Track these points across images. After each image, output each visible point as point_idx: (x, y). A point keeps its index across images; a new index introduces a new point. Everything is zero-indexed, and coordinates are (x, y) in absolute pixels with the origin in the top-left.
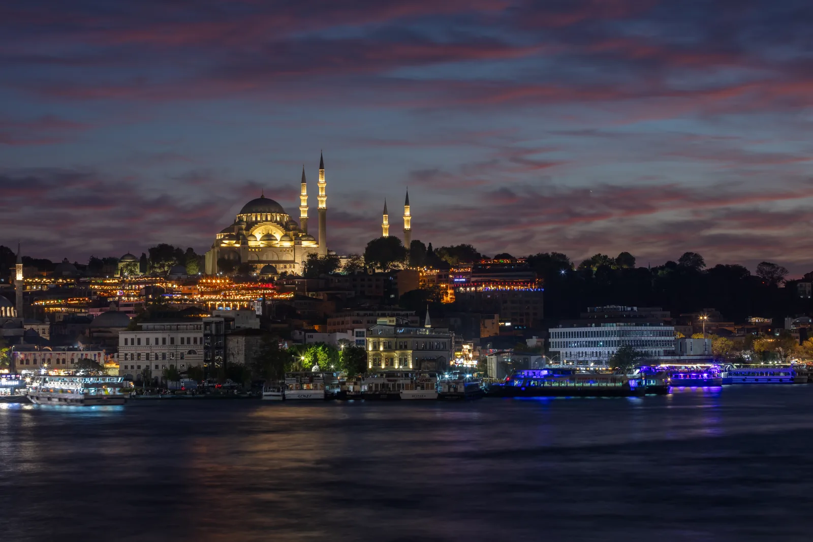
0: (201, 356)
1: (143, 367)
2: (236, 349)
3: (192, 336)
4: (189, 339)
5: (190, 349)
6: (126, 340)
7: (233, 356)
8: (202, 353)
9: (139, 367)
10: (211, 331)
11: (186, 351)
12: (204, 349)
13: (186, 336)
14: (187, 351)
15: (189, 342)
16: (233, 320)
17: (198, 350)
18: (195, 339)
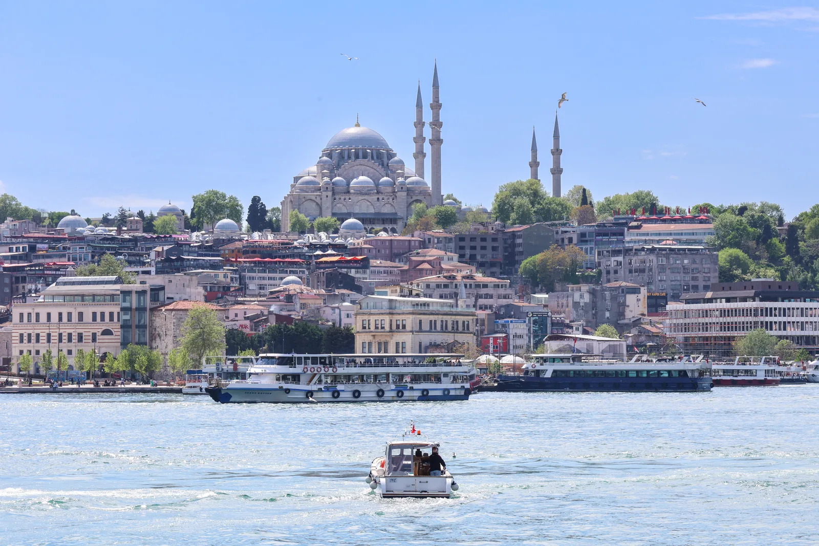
0: (117, 337)
1: (43, 351)
2: (164, 329)
3: (107, 310)
4: (103, 314)
5: (104, 328)
6: (21, 315)
7: (160, 338)
8: (119, 333)
9: (38, 352)
10: (131, 304)
11: (99, 330)
12: (121, 328)
13: (98, 310)
14: (101, 331)
15: (103, 319)
16: (163, 288)
17: (116, 330)
18: (111, 314)
